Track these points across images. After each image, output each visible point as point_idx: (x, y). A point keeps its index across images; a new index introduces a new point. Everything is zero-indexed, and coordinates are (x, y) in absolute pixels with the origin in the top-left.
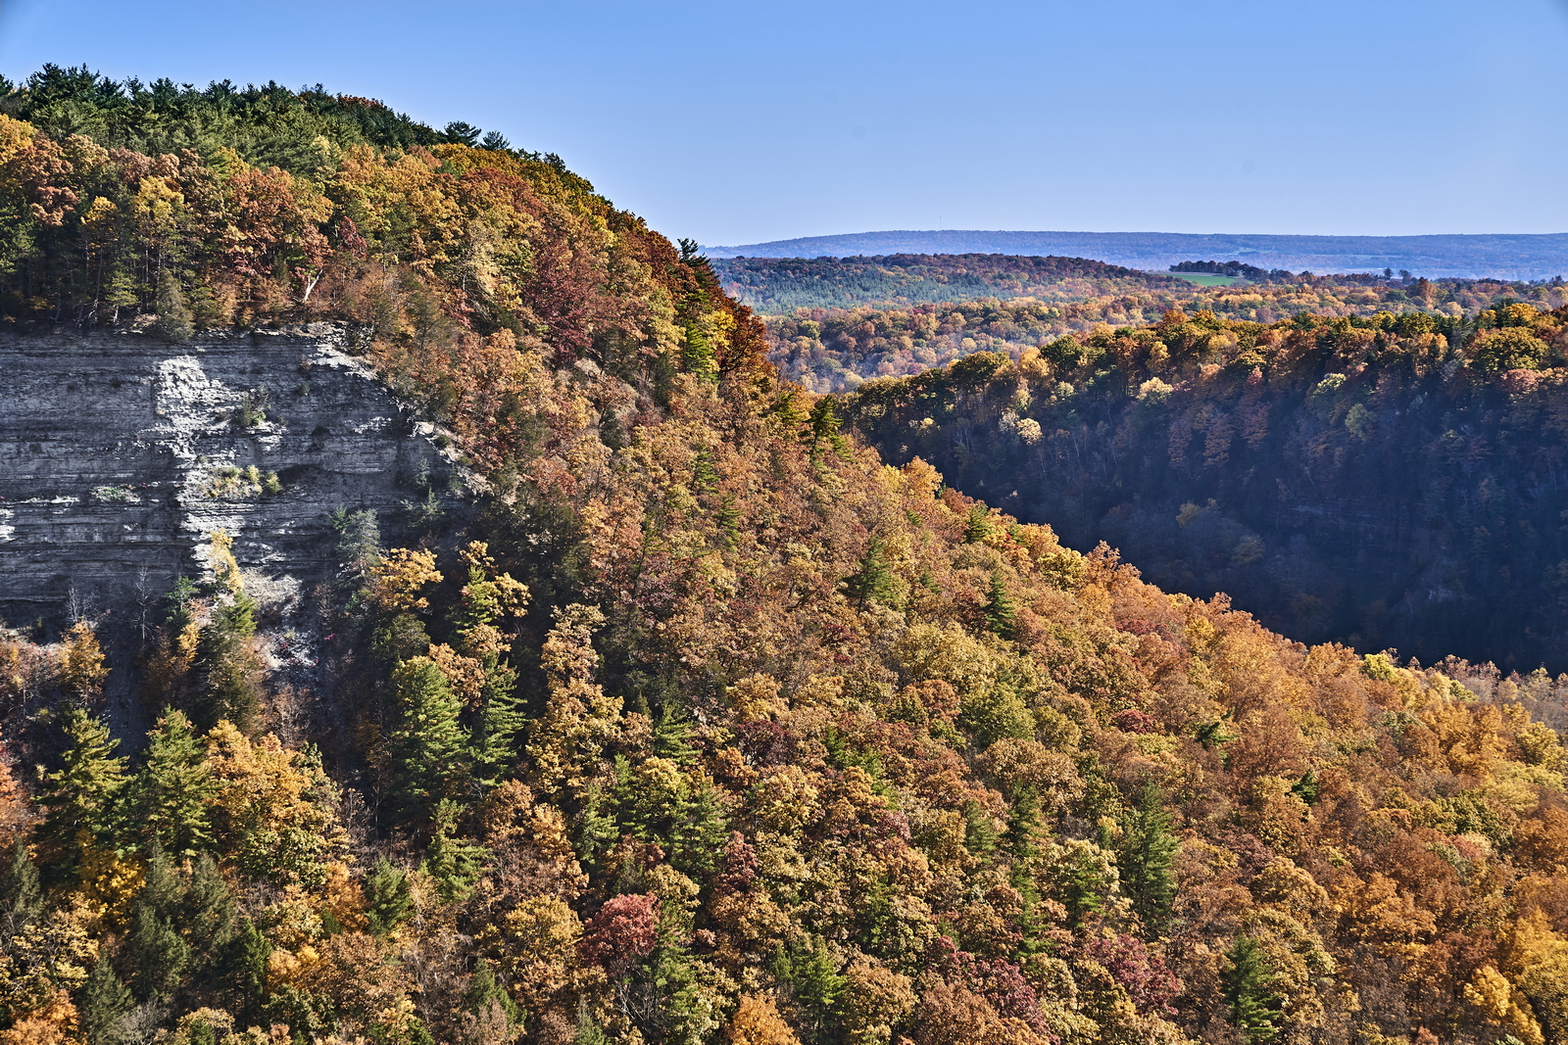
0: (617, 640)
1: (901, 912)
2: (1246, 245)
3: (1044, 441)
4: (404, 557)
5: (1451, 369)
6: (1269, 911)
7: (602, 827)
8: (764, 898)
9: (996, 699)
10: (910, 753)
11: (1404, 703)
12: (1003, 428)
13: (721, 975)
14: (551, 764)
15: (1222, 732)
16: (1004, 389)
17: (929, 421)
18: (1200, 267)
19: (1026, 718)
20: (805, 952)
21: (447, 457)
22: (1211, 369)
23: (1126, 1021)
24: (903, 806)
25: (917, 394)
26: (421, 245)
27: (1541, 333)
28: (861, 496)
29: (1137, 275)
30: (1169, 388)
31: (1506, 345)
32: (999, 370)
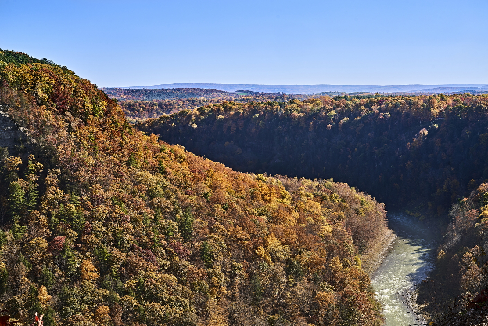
0: (64, 177)
1: (125, 238)
2: (253, 87)
3: (197, 128)
4: (13, 158)
5: (280, 113)
6: (213, 235)
7: (55, 220)
8: (93, 236)
9: (156, 188)
10: (132, 202)
11: (258, 186)
12: (189, 126)
13: (80, 255)
14: (45, 206)
15: (210, 194)
16: (190, 117)
17: (173, 124)
18: (241, 91)
19: (161, 192)
20: (102, 248)
21: (26, 135)
22: (232, 113)
23: (176, 262)
24: (130, 214)
25: (171, 118)
26: (24, 86)
27: (299, 106)
28: (133, 143)
29: (227, 93)
30: (223, 117)
31: (292, 108)
32: (188, 113)
